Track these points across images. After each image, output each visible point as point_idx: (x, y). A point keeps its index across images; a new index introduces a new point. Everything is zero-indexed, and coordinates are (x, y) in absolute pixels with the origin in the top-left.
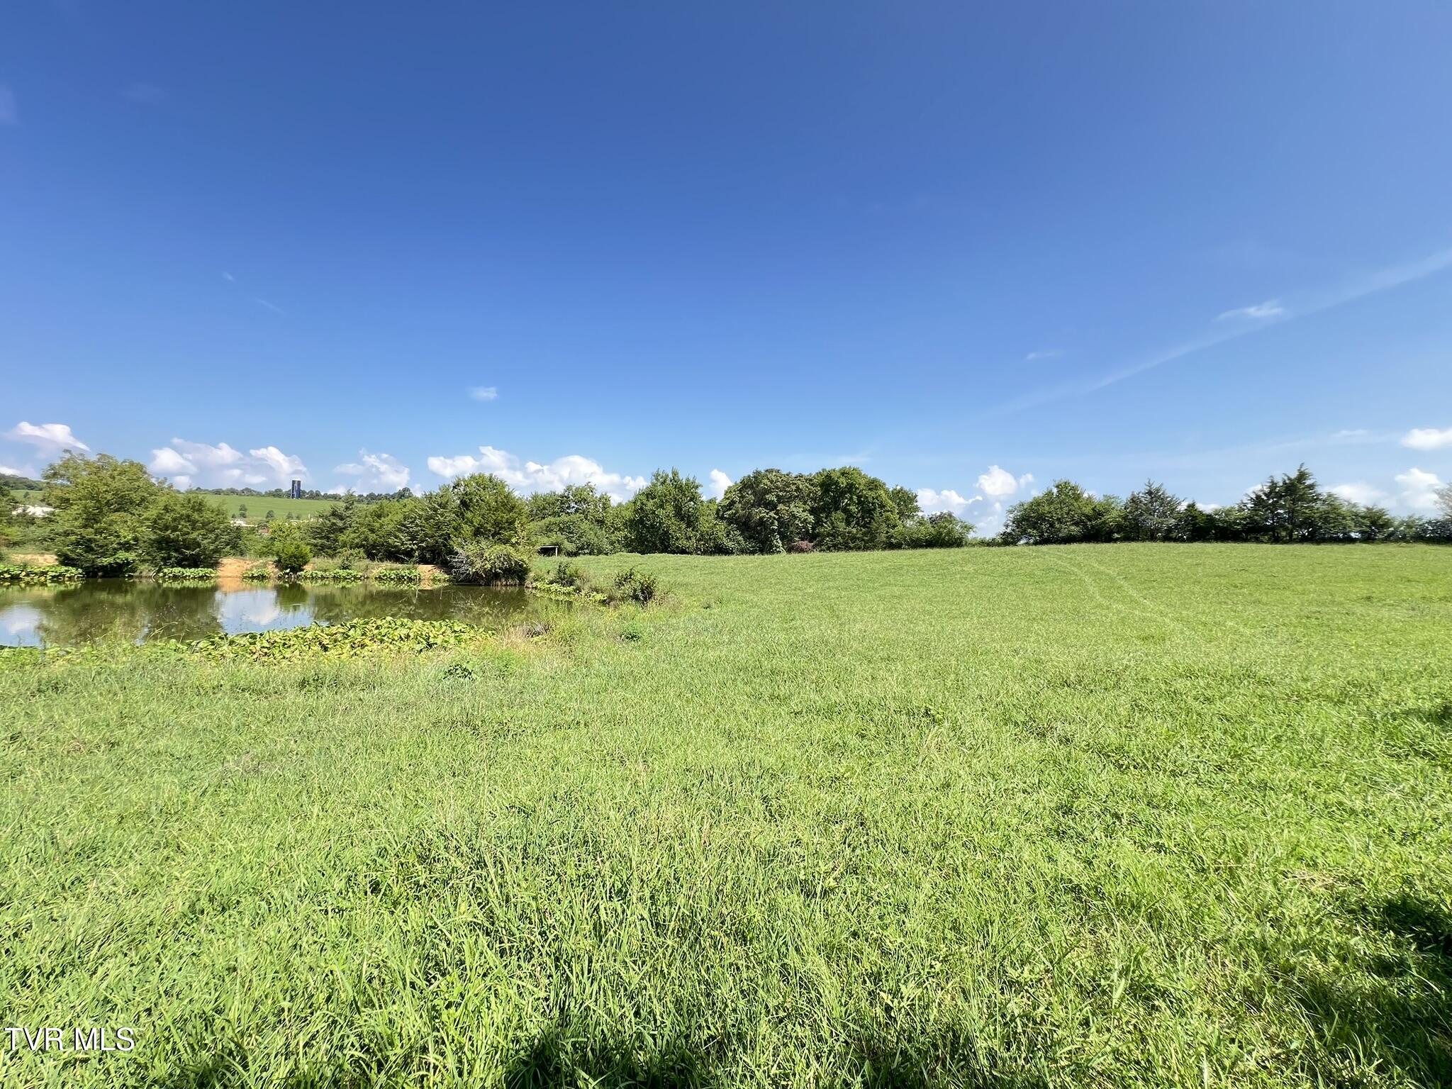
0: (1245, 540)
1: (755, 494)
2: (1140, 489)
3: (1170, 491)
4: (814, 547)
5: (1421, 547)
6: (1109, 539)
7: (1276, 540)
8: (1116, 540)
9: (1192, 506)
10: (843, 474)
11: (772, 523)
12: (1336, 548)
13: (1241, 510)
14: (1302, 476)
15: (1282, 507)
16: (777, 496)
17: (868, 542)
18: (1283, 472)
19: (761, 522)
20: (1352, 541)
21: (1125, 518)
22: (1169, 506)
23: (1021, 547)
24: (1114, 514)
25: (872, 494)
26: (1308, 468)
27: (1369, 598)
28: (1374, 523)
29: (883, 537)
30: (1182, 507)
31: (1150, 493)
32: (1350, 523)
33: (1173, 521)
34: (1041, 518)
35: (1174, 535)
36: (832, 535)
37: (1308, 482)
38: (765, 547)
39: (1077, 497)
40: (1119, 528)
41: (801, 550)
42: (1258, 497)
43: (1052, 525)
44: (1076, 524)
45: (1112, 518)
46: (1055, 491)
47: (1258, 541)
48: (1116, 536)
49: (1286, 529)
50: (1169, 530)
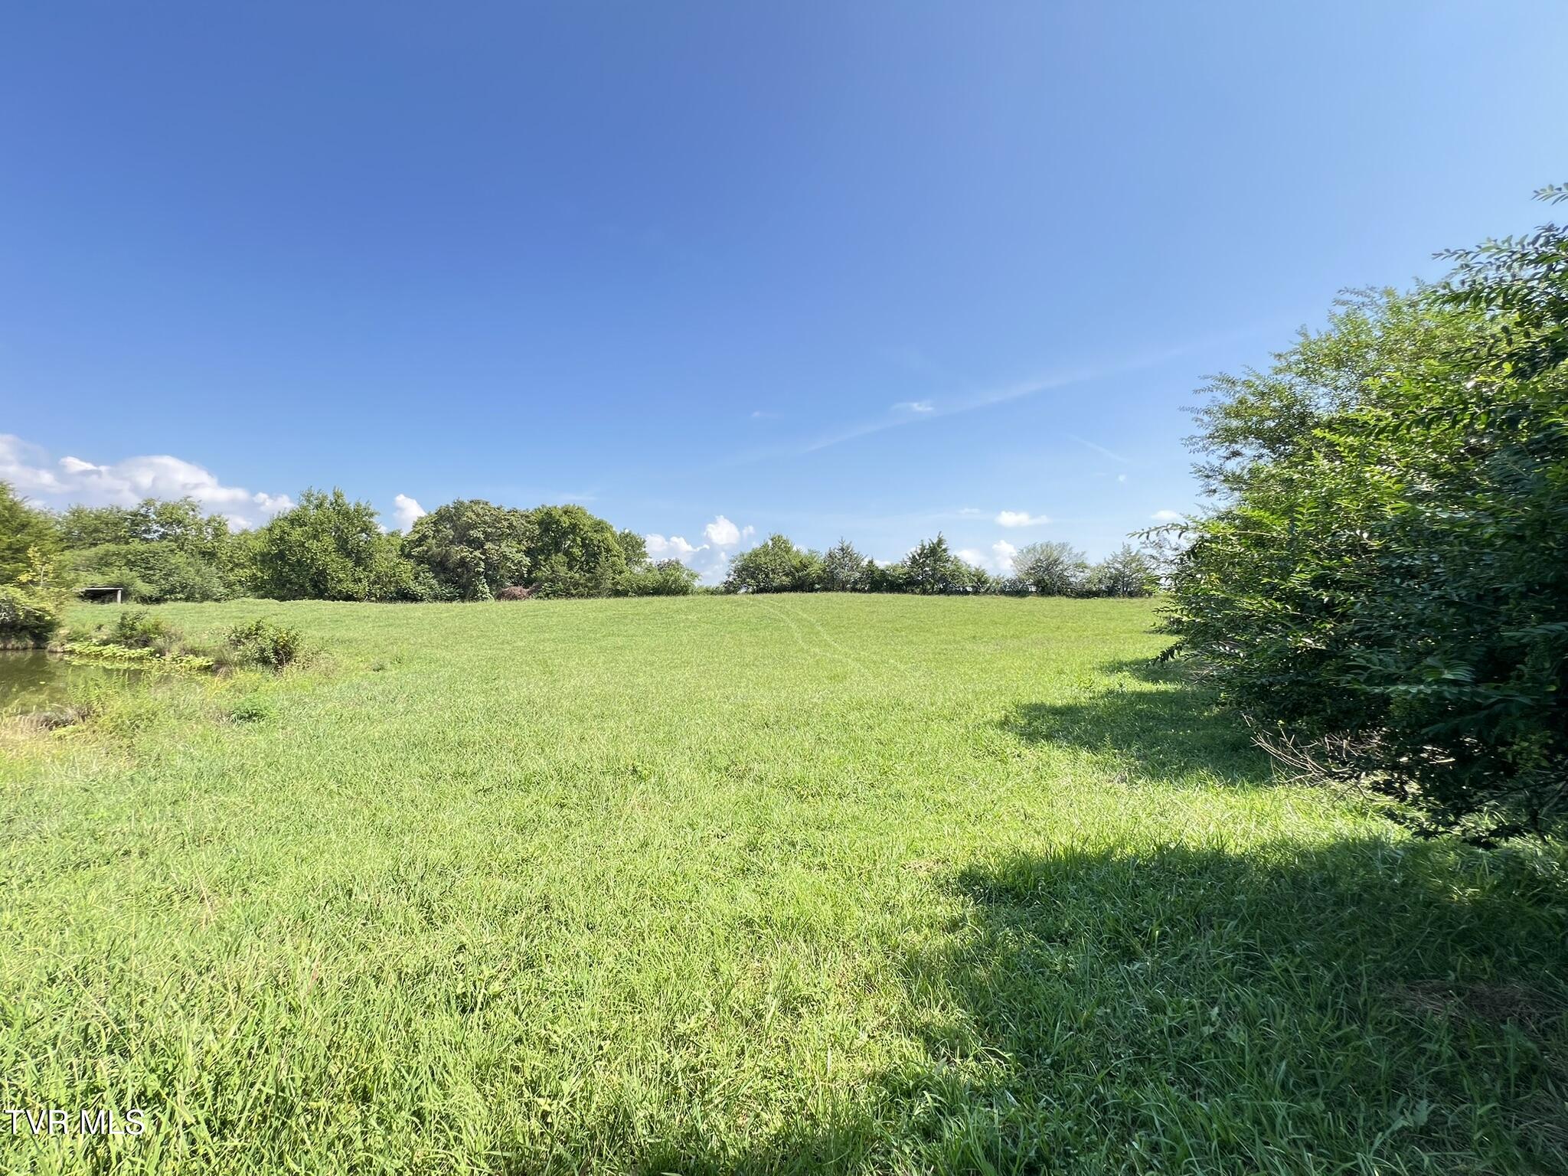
0: (905, 592)
1: (454, 528)
2: (835, 546)
3: (856, 549)
4: (529, 593)
5: (1003, 598)
6: (812, 590)
7: (924, 592)
8: (816, 590)
10: (566, 512)
11: (477, 565)
12: (959, 598)
13: (903, 567)
14: (940, 542)
15: (928, 565)
16: (484, 532)
17: (593, 590)
18: (929, 539)
19: (463, 563)
20: (966, 593)
21: (824, 571)
22: (856, 561)
23: (742, 596)
24: (816, 567)
25: (598, 536)
26: (944, 536)
27: (974, 637)
28: (979, 580)
29: (609, 584)
30: (865, 563)
31: (842, 549)
32: (967, 580)
33: (858, 575)
34: (758, 568)
35: (858, 586)
36: (551, 581)
37: (944, 547)
38: (465, 592)
39: (788, 551)
40: (820, 579)
41: (514, 597)
42: (914, 557)
43: (767, 576)
44: (787, 575)
45: (815, 570)
46: (770, 543)
47: (913, 592)
48: (817, 586)
49: (930, 583)
50: (855, 583)
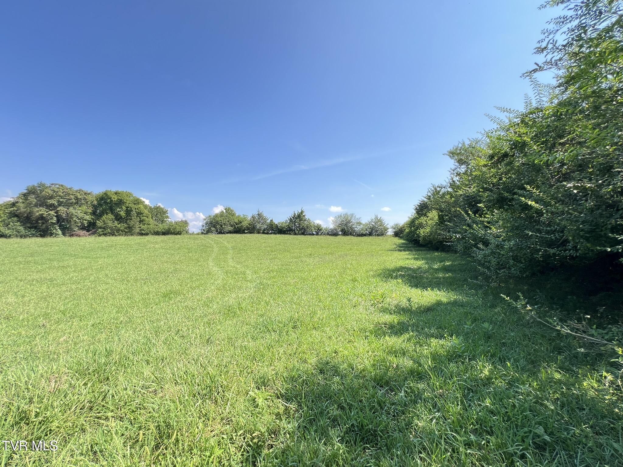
6: (243, 232)
7: (295, 234)
9: (272, 221)
10: (116, 193)
11: (52, 219)
12: (309, 237)
13: (286, 223)
14: (302, 212)
15: (297, 222)
17: (129, 231)
18: (297, 211)
19: (42, 217)
20: (313, 234)
21: (249, 224)
22: (265, 220)
23: (210, 236)
24: (246, 222)
25: (136, 207)
28: (318, 229)
29: (138, 230)
31: (259, 215)
33: (266, 227)
34: (217, 222)
35: (266, 232)
36: (104, 228)
37: (304, 214)
38: (45, 233)
39: (233, 215)
40: (248, 229)
41: (78, 236)
42: (291, 218)
43: (221, 226)
44: (232, 226)
46: (225, 211)
48: (246, 231)
